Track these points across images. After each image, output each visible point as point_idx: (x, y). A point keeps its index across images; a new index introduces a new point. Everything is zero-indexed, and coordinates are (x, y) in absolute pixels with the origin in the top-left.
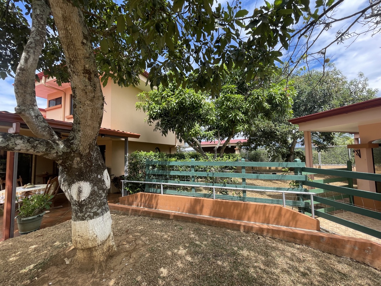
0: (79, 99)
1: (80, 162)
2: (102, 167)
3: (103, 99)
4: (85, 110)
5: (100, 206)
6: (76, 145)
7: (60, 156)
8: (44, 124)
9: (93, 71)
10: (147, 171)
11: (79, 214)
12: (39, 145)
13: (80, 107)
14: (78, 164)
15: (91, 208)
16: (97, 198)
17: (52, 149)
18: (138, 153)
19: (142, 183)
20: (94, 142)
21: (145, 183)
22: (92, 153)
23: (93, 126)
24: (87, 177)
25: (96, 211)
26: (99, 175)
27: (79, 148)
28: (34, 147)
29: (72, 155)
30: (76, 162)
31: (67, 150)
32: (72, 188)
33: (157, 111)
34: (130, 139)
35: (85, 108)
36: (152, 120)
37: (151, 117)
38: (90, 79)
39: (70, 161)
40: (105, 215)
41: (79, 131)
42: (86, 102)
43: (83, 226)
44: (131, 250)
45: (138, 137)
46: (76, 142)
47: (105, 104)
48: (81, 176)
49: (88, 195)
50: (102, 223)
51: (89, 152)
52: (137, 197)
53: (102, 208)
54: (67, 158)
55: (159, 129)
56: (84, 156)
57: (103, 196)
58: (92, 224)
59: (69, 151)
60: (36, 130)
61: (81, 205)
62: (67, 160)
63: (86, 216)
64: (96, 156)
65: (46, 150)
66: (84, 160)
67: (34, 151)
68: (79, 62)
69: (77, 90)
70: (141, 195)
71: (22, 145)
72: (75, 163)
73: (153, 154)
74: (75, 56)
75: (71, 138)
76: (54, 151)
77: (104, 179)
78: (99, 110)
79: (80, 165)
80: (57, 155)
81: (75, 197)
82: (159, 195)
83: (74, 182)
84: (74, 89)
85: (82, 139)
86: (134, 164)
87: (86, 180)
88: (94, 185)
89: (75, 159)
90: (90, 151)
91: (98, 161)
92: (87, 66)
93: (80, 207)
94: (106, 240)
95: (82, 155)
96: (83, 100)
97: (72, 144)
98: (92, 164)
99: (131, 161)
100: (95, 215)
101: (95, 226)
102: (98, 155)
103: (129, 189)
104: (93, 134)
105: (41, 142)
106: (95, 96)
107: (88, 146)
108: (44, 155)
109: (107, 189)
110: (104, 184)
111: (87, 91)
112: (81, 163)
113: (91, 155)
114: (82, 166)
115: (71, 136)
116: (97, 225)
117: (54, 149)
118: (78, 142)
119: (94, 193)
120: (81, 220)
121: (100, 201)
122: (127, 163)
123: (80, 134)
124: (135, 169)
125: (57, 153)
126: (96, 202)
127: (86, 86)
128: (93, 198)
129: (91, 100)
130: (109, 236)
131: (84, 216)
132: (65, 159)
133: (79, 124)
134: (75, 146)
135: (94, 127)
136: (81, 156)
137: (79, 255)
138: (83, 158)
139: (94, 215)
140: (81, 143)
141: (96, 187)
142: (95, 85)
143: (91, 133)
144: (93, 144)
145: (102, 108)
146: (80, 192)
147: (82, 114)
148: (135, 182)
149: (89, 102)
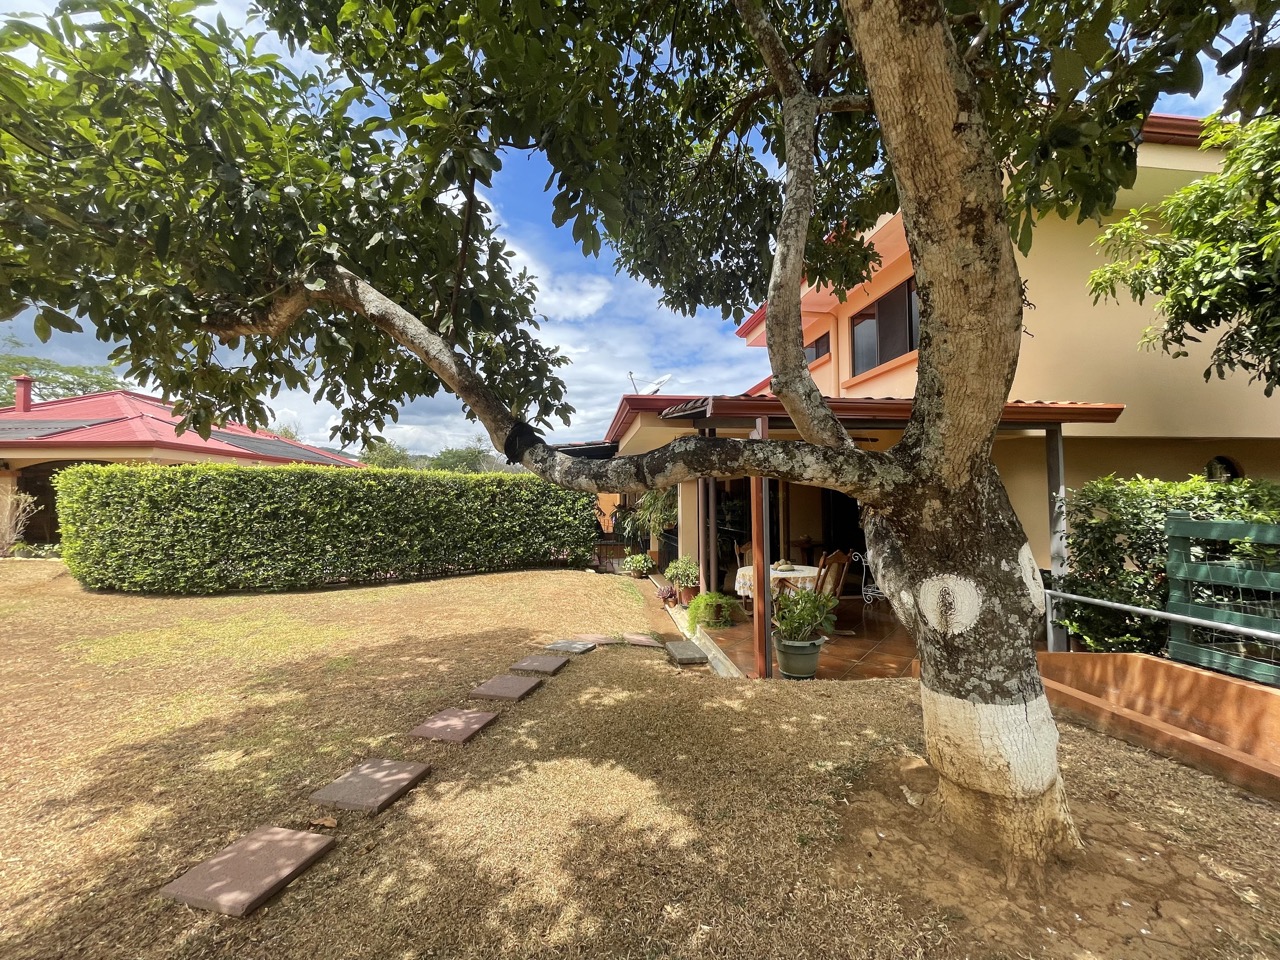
0: (942, 315)
1: (941, 513)
2: (1013, 535)
3: (1022, 292)
4: (960, 347)
5: (1015, 667)
6: (930, 460)
7: (889, 494)
8: (822, 412)
9: (991, 206)
10: (1178, 568)
11: (946, 673)
12: (845, 467)
13: (945, 341)
14: (935, 520)
15: (984, 666)
16: (1003, 639)
17: (870, 477)
18: (1118, 484)
19: (1144, 617)
20: (985, 448)
21: (1168, 621)
22: (979, 486)
23: (985, 395)
24: (966, 563)
25: (1001, 680)
26: (1004, 562)
27: (940, 471)
28: (837, 471)
29: (919, 491)
30: (931, 513)
31: (906, 476)
32: (922, 592)
33: (1229, 275)
34: (1069, 429)
35: (962, 340)
36: (1188, 328)
37: (1184, 313)
38: (979, 239)
39: (914, 509)
40: (1033, 703)
41: (939, 416)
42: (964, 320)
43: (960, 715)
44: (1158, 887)
45: (1110, 415)
46: (928, 452)
47: (1025, 309)
48: (948, 558)
49: (972, 621)
50: (1023, 727)
51: (971, 482)
52: (1122, 672)
53: (1021, 676)
54: (906, 502)
55: (1246, 365)
56: (955, 494)
57: (1023, 636)
58: (991, 719)
59: (909, 479)
60: (808, 429)
61: (950, 648)
62: (906, 506)
63: (968, 686)
64: (989, 494)
65: (860, 477)
66: (953, 510)
67: (837, 481)
68: (947, 198)
69: (936, 289)
70: (1147, 666)
71: (815, 466)
72: (927, 517)
73: (1208, 489)
74: (934, 184)
75: (910, 441)
76: (875, 481)
77: (1021, 578)
78: (1008, 338)
79: (942, 523)
80: (881, 493)
81: (933, 620)
82: (1265, 694)
83: (927, 575)
84: (926, 288)
85: (949, 442)
86: (1100, 529)
87: (963, 570)
88: (992, 592)
89: (928, 503)
90: (972, 479)
91: (995, 513)
92: (971, 197)
93: (949, 654)
94: (1043, 795)
95: (947, 492)
96: (954, 314)
97: (917, 457)
98: (979, 523)
99: (1081, 517)
100: (997, 693)
101: (1001, 731)
102: (994, 491)
103: (1080, 628)
104: (984, 420)
105: (849, 456)
106: (997, 289)
107: (969, 464)
108: (854, 491)
109: (1035, 613)
110: (1023, 595)
111: (969, 280)
112: (944, 518)
113: (977, 492)
114: (949, 525)
115: (910, 437)
116: (1006, 730)
117: (875, 474)
118: (937, 453)
119: (992, 622)
120: (952, 694)
121: (1011, 652)
122: (1063, 525)
123: (942, 425)
124: (1103, 553)
125: (881, 485)
126: (999, 651)
127: (967, 266)
128: (990, 636)
129: (983, 309)
130: (1052, 785)
131: (961, 684)
132: (901, 502)
133: (939, 394)
134: (925, 464)
135: (988, 399)
136: (944, 494)
137: (949, 799)
138: (951, 502)
139: (995, 692)
140: (947, 453)
141: (996, 601)
142: (996, 250)
143: (978, 419)
144: (984, 454)
145: (1018, 327)
146: (947, 607)
147: (949, 361)
148: (1109, 604)
149: (973, 318)
